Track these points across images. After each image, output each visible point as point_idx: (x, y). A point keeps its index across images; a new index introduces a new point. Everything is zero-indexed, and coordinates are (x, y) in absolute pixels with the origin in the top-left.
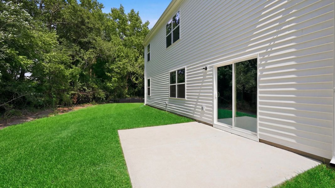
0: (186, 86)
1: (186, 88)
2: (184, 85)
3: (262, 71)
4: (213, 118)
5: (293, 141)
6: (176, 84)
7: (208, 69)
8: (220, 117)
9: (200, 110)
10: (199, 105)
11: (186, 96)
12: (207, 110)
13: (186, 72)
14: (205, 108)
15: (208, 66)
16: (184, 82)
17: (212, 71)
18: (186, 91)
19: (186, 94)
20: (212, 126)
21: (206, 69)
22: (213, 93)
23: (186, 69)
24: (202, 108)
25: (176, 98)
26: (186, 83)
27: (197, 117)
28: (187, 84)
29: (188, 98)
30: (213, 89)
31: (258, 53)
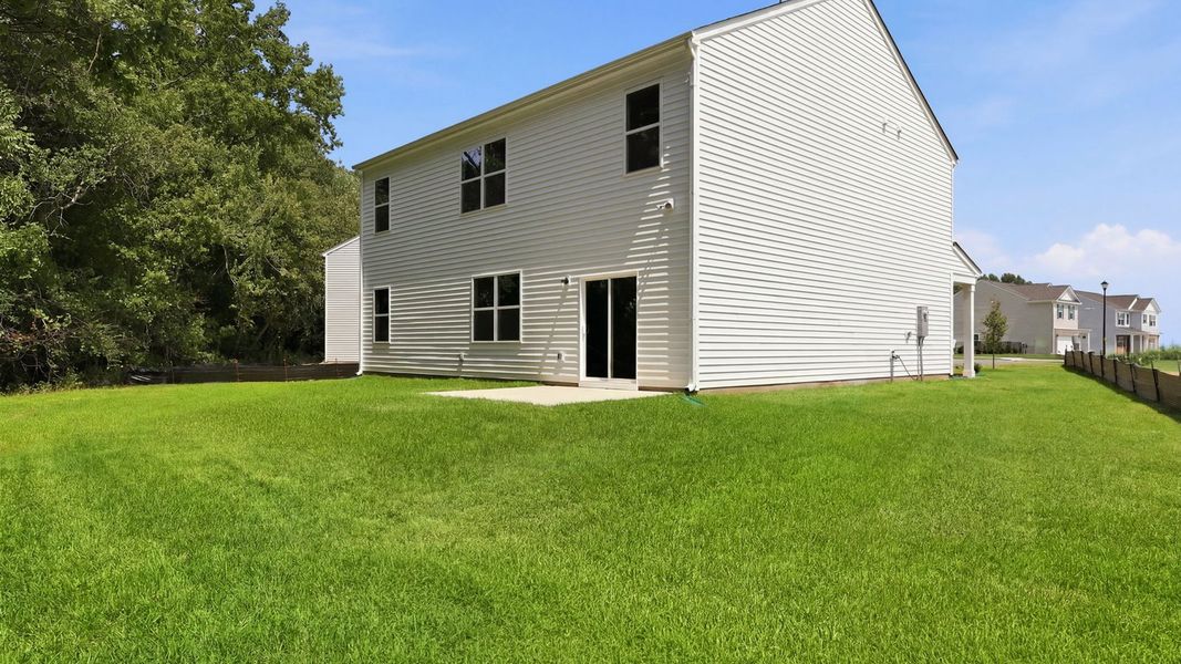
0: (521, 312)
1: (522, 318)
2: (518, 310)
3: (642, 295)
4: (578, 373)
5: (666, 378)
6: (496, 308)
7: (570, 283)
8: (590, 373)
9: (556, 361)
10: (553, 352)
11: (522, 336)
12: (567, 358)
13: (522, 281)
14: (564, 355)
15: (570, 278)
16: (518, 304)
17: (577, 286)
18: (521, 324)
19: (521, 330)
20: (576, 385)
21: (566, 281)
22: (578, 326)
23: (521, 276)
24: (559, 356)
25: (495, 340)
26: (522, 306)
27: (548, 375)
28: (525, 309)
29: (525, 339)
30: (578, 320)
31: (637, 270)
